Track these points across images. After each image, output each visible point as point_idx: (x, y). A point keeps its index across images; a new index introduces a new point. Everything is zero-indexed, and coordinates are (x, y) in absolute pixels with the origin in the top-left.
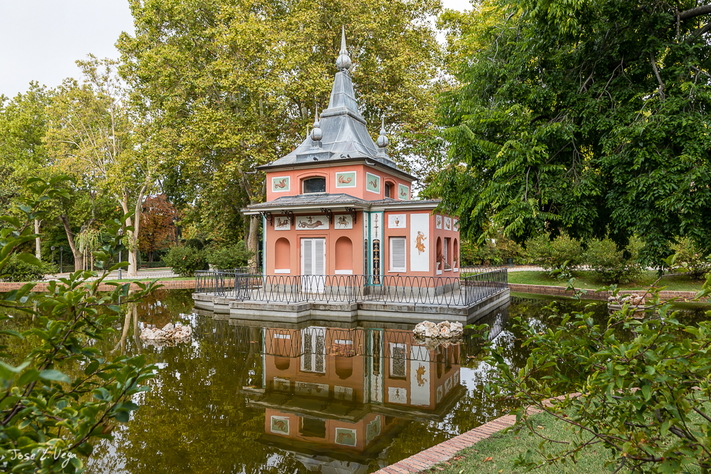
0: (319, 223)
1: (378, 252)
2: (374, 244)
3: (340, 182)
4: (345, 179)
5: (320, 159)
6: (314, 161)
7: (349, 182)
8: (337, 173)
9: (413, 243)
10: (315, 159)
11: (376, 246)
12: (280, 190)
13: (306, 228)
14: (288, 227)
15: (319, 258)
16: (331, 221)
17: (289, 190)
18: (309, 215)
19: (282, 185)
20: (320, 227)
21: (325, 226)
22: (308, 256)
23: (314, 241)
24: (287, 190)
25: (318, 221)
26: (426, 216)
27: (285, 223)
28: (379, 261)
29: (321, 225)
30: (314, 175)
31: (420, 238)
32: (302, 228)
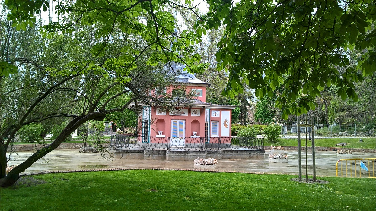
0: (183, 113)
4: (197, 93)
9: (223, 124)
14: (165, 114)
15: (181, 130)
18: (178, 108)
21: (186, 114)
27: (163, 111)
31: (225, 122)
32: (173, 115)
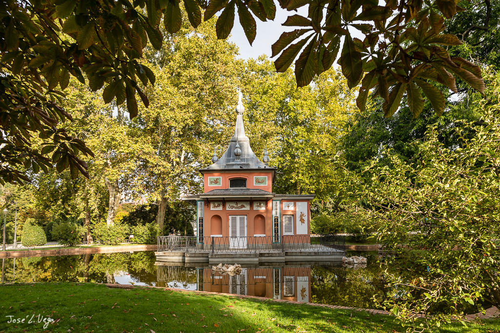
1: (278, 224)
2: (275, 219)
3: (256, 182)
4: (260, 181)
5: (244, 168)
6: (240, 168)
7: (262, 182)
8: (254, 177)
9: (298, 219)
10: (241, 167)
11: (276, 220)
12: (214, 185)
13: (234, 209)
14: (221, 208)
15: (242, 228)
16: (251, 206)
17: (221, 185)
18: (236, 201)
19: (216, 182)
20: (243, 209)
21: (247, 208)
22: (234, 226)
23: (238, 218)
24: (220, 185)
25: (242, 205)
26: (306, 203)
27: (219, 206)
28: (278, 229)
29: (244, 207)
30: (239, 177)
31: (302, 216)
32: (230, 209)
